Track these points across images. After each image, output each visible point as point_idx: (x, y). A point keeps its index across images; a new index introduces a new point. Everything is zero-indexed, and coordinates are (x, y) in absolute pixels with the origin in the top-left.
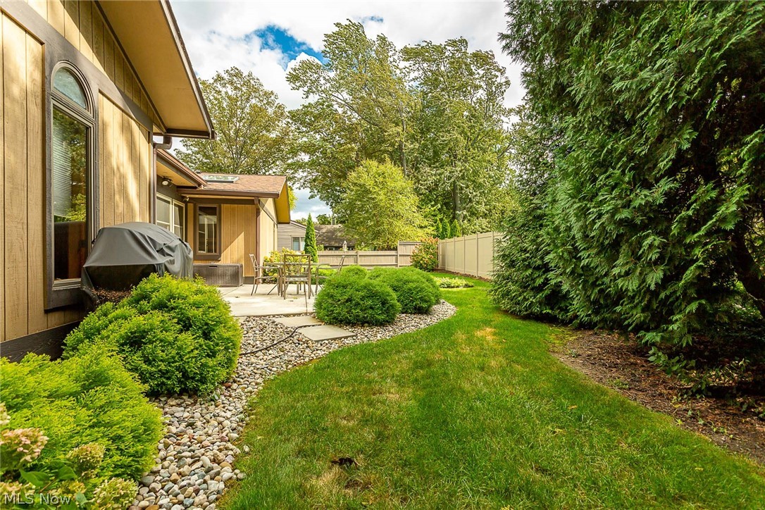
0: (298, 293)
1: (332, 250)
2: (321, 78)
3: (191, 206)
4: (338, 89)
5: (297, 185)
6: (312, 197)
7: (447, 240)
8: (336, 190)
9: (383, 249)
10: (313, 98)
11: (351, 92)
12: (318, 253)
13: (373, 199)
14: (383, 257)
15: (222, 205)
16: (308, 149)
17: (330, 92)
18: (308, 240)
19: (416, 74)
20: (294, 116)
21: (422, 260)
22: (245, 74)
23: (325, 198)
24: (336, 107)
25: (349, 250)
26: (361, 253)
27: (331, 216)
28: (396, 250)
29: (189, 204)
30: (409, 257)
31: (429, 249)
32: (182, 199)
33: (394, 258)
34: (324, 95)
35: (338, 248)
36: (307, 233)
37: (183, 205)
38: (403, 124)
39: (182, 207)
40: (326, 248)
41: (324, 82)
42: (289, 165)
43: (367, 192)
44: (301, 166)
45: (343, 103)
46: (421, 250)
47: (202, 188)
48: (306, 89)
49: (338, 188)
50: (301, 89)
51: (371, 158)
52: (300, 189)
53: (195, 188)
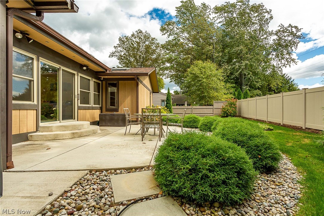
0: (155, 134)
1: (180, 106)
2: (175, 28)
3: (104, 82)
4: (183, 32)
5: (164, 77)
6: (171, 82)
7: (242, 100)
8: (182, 80)
9: (205, 105)
10: (171, 38)
11: (189, 33)
12: (173, 107)
13: (200, 81)
14: (205, 109)
15: (119, 81)
16: (169, 60)
17: (179, 34)
18: (167, 101)
19: (221, 20)
20: (163, 47)
21: (227, 111)
22: (144, 31)
23: (177, 83)
24: (182, 40)
25: (188, 106)
26: (195, 107)
27: (180, 91)
28: (213, 105)
29: (103, 82)
30: (220, 109)
31: (232, 105)
32: (99, 79)
33: (212, 109)
34: (176, 36)
35: (183, 105)
36: (167, 97)
37: (100, 82)
38: (213, 45)
39: (100, 83)
40: (177, 105)
41: (176, 29)
42: (161, 69)
43: (198, 77)
44: (166, 69)
45: (185, 38)
46: (227, 106)
47: (108, 72)
48: (168, 34)
49: (183, 79)
50: (166, 34)
51: (198, 60)
52: (165, 79)
53: (104, 72)
